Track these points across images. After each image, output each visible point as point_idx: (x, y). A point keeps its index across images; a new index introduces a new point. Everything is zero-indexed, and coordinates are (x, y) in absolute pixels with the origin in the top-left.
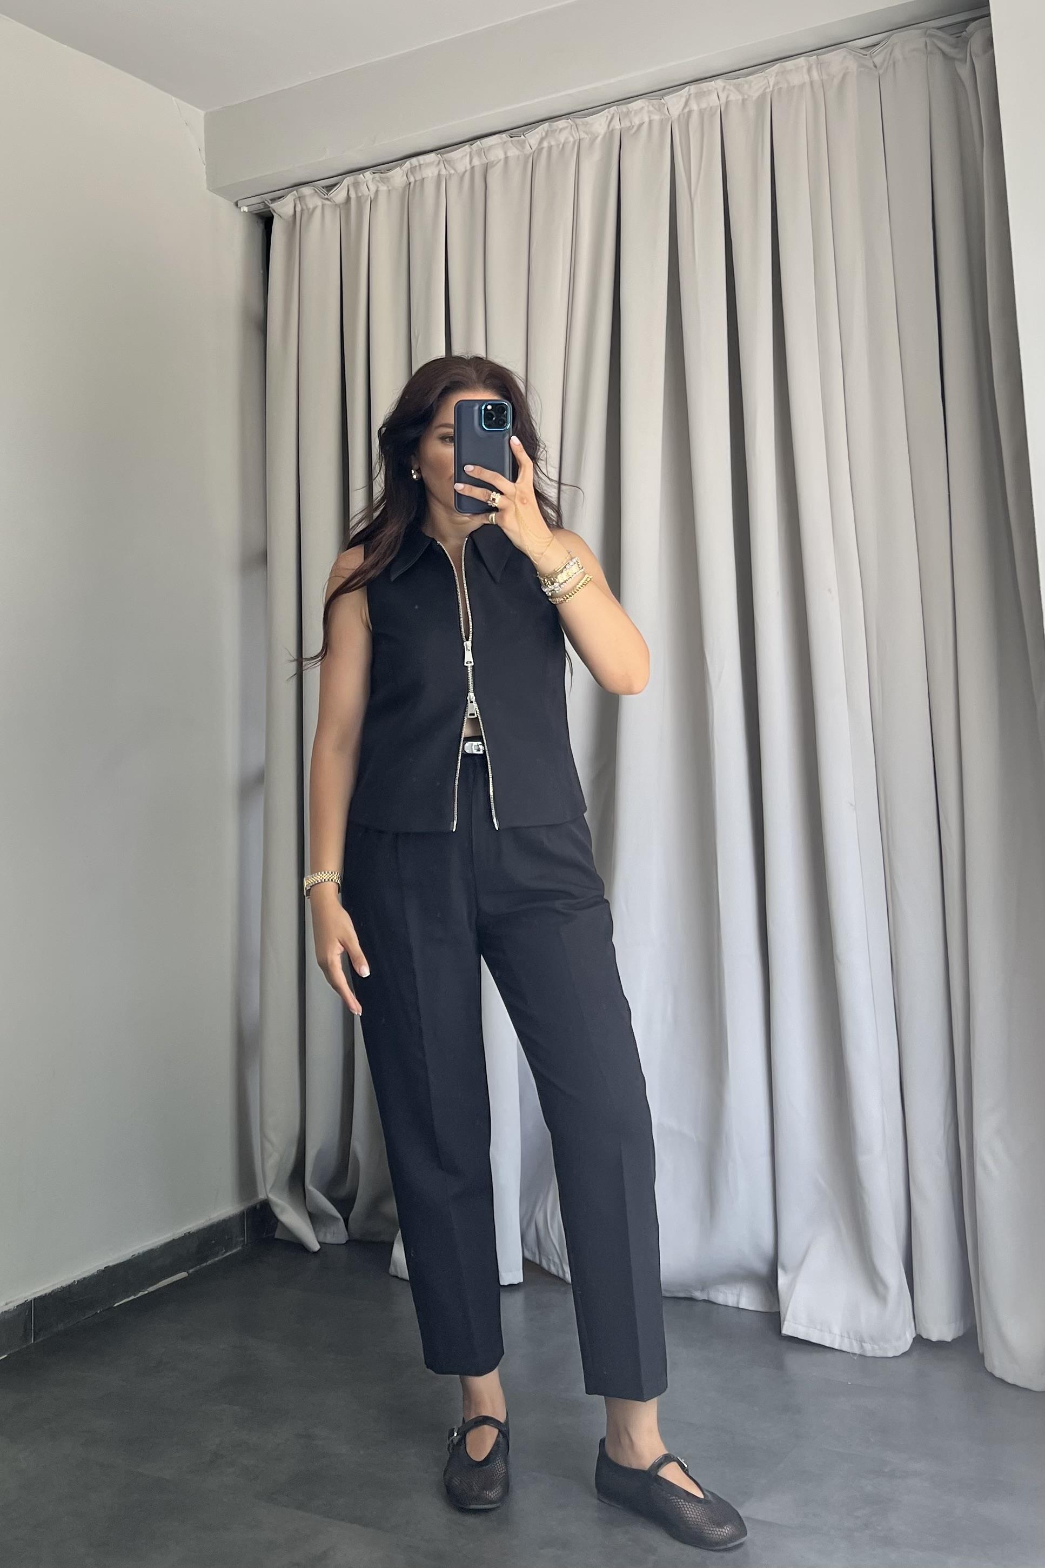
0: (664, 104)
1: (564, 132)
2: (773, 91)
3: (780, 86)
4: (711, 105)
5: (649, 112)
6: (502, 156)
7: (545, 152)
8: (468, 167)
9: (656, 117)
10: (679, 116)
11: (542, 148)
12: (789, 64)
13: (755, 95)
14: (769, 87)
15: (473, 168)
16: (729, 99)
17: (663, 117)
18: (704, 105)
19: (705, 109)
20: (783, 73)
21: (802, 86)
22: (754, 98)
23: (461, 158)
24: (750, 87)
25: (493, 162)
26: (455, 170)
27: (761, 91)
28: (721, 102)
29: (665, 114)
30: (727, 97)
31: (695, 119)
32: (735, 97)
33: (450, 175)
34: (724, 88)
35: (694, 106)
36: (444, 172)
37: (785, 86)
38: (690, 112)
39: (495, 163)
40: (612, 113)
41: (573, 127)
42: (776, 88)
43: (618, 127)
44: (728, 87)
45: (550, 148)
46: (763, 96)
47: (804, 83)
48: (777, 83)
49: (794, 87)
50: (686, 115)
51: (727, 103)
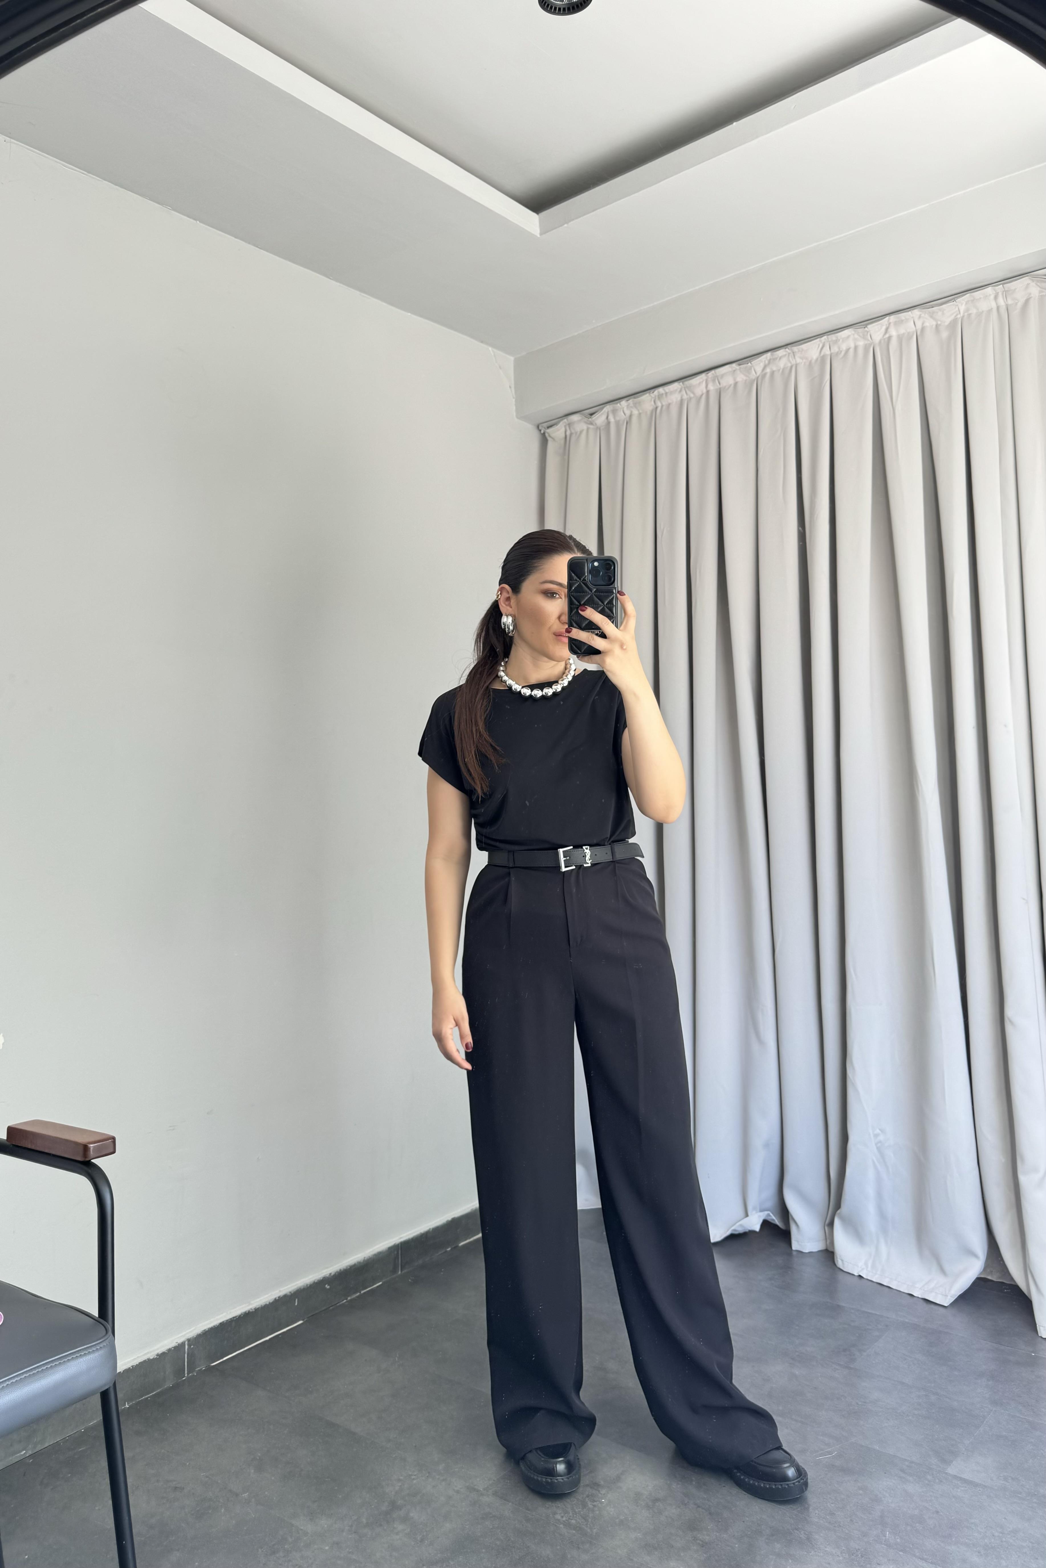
0: (868, 332)
1: (783, 359)
2: (963, 316)
3: (970, 312)
4: (908, 331)
5: (855, 340)
6: (731, 382)
7: (768, 376)
8: (705, 391)
9: (861, 343)
10: (880, 342)
11: (765, 374)
12: (977, 294)
13: (947, 321)
14: (960, 313)
15: (708, 392)
16: (925, 325)
17: (866, 342)
18: (902, 331)
19: (904, 334)
20: (972, 301)
21: (990, 311)
22: (947, 324)
23: (699, 384)
24: (943, 314)
25: (725, 386)
26: (693, 393)
27: (952, 317)
28: (917, 328)
29: (868, 340)
30: (923, 324)
31: (894, 343)
32: (930, 323)
33: (690, 398)
34: (920, 317)
35: (893, 332)
36: (685, 397)
37: (974, 311)
38: (890, 338)
39: (727, 387)
40: (823, 341)
41: (790, 355)
42: (966, 314)
43: (828, 352)
44: (923, 315)
45: (773, 373)
46: (955, 321)
47: (992, 309)
48: (967, 310)
49: (983, 312)
50: (886, 340)
51: (923, 329)
